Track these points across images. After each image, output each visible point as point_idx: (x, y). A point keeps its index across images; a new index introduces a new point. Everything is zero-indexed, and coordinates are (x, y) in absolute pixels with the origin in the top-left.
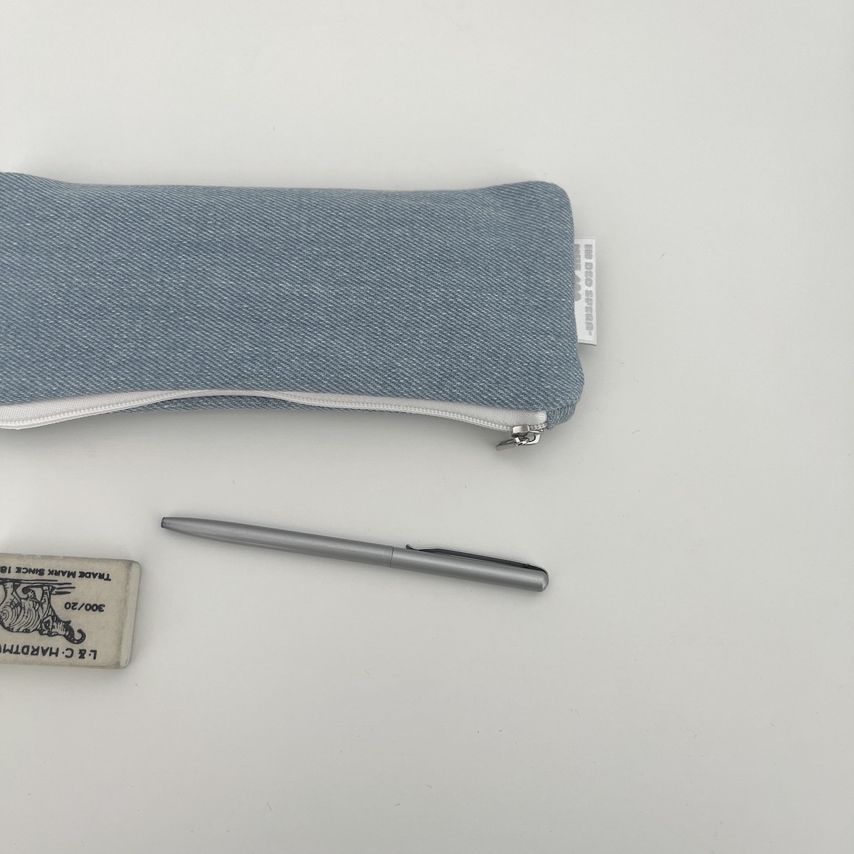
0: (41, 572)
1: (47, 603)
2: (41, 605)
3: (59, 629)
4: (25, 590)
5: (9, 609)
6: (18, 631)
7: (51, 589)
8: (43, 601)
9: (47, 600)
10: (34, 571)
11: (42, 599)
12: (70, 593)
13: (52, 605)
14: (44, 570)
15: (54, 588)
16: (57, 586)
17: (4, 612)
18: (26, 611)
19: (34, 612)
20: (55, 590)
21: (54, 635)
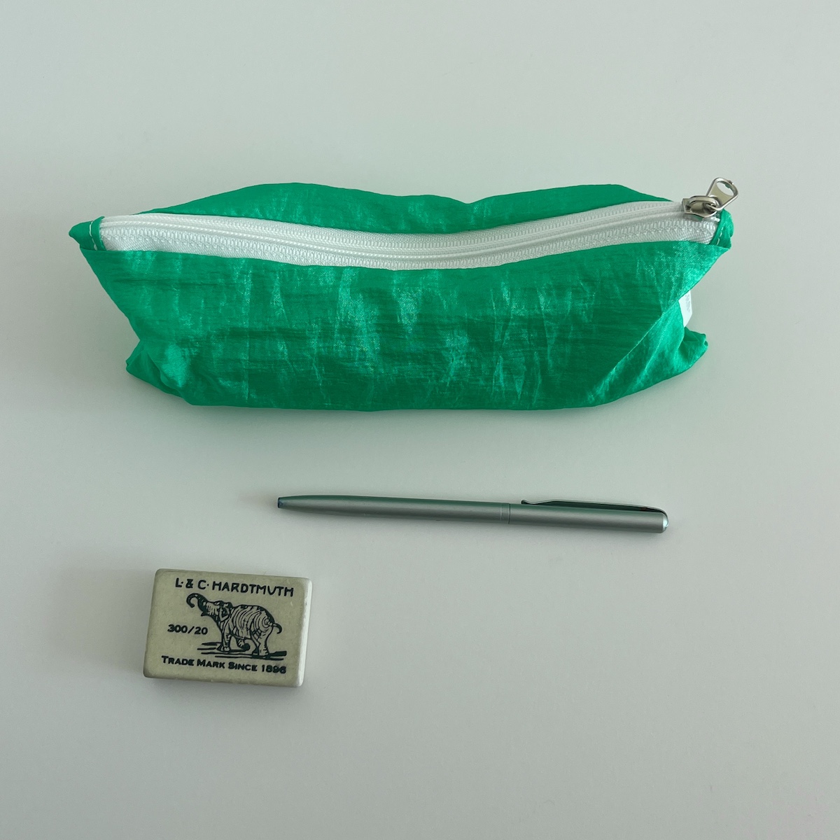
0: (232, 666)
1: (225, 635)
2: (231, 632)
3: (213, 609)
4: (247, 647)
5: (262, 629)
6: (253, 607)
7: (221, 648)
8: (229, 636)
9: (225, 637)
10: (239, 667)
11: (230, 638)
12: (203, 644)
13: (220, 633)
14: (229, 668)
15: (218, 649)
16: (216, 651)
17: (267, 626)
18: (245, 626)
19: (238, 626)
20: (217, 647)
21: (217, 602)
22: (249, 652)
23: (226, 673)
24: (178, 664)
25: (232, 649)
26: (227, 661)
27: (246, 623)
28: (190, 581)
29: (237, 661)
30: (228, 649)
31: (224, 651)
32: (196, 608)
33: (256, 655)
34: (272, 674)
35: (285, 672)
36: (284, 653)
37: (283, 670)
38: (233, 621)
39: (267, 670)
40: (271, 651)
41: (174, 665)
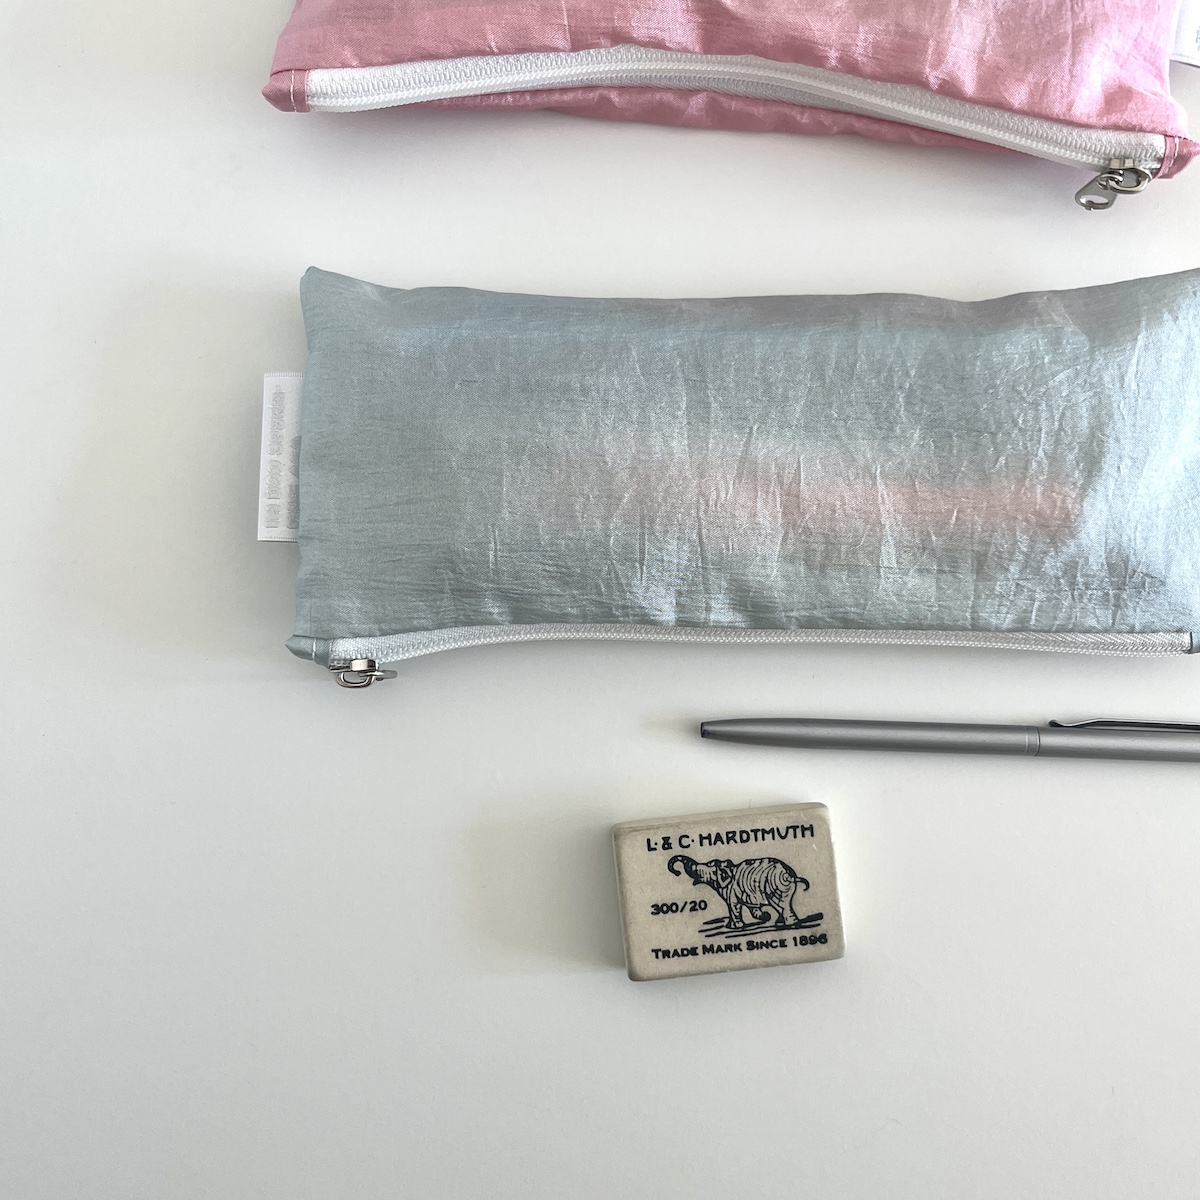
0: (751, 946)
1: (732, 905)
2: (740, 901)
3: (707, 872)
4: (766, 917)
5: (781, 888)
6: (762, 860)
7: (731, 924)
8: (738, 907)
9: (734, 908)
11: (741, 908)
12: (705, 923)
13: (725, 903)
14: (748, 949)
15: (728, 926)
16: (725, 930)
17: (787, 883)
18: (758, 889)
19: (747, 890)
20: (725, 924)
21: (711, 862)
22: (771, 923)
23: (746, 956)
24: (676, 957)
25: (746, 922)
26: (743, 941)
27: (757, 884)
28: (666, 840)
29: (757, 939)
30: (741, 924)
31: (736, 928)
32: (684, 875)
33: (781, 926)
34: (809, 947)
35: (826, 941)
36: (820, 916)
37: (823, 939)
38: (738, 883)
39: (801, 944)
40: (801, 916)
41: (671, 959)
